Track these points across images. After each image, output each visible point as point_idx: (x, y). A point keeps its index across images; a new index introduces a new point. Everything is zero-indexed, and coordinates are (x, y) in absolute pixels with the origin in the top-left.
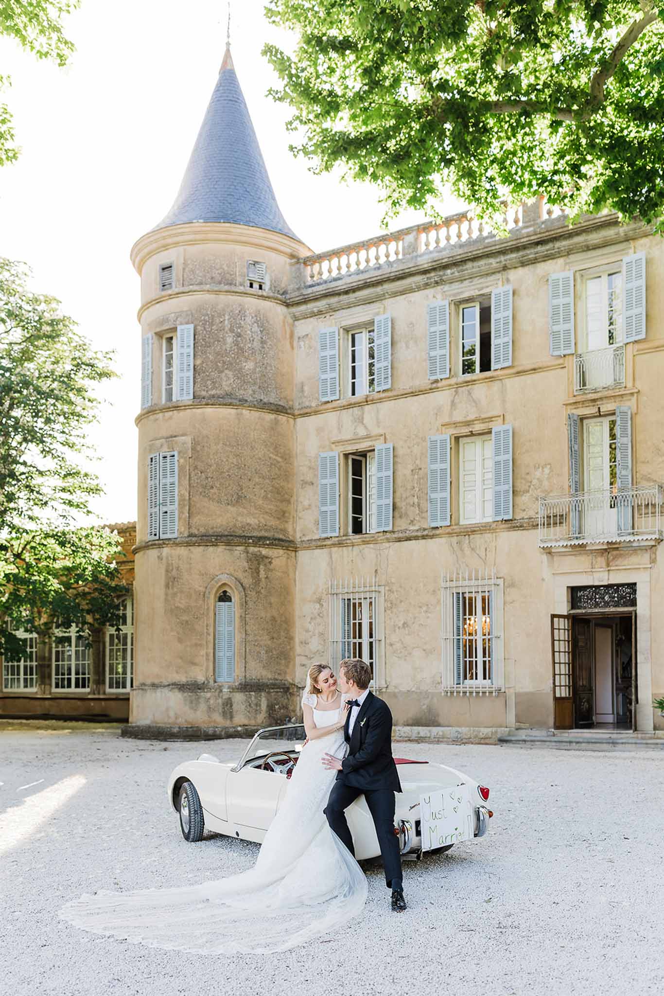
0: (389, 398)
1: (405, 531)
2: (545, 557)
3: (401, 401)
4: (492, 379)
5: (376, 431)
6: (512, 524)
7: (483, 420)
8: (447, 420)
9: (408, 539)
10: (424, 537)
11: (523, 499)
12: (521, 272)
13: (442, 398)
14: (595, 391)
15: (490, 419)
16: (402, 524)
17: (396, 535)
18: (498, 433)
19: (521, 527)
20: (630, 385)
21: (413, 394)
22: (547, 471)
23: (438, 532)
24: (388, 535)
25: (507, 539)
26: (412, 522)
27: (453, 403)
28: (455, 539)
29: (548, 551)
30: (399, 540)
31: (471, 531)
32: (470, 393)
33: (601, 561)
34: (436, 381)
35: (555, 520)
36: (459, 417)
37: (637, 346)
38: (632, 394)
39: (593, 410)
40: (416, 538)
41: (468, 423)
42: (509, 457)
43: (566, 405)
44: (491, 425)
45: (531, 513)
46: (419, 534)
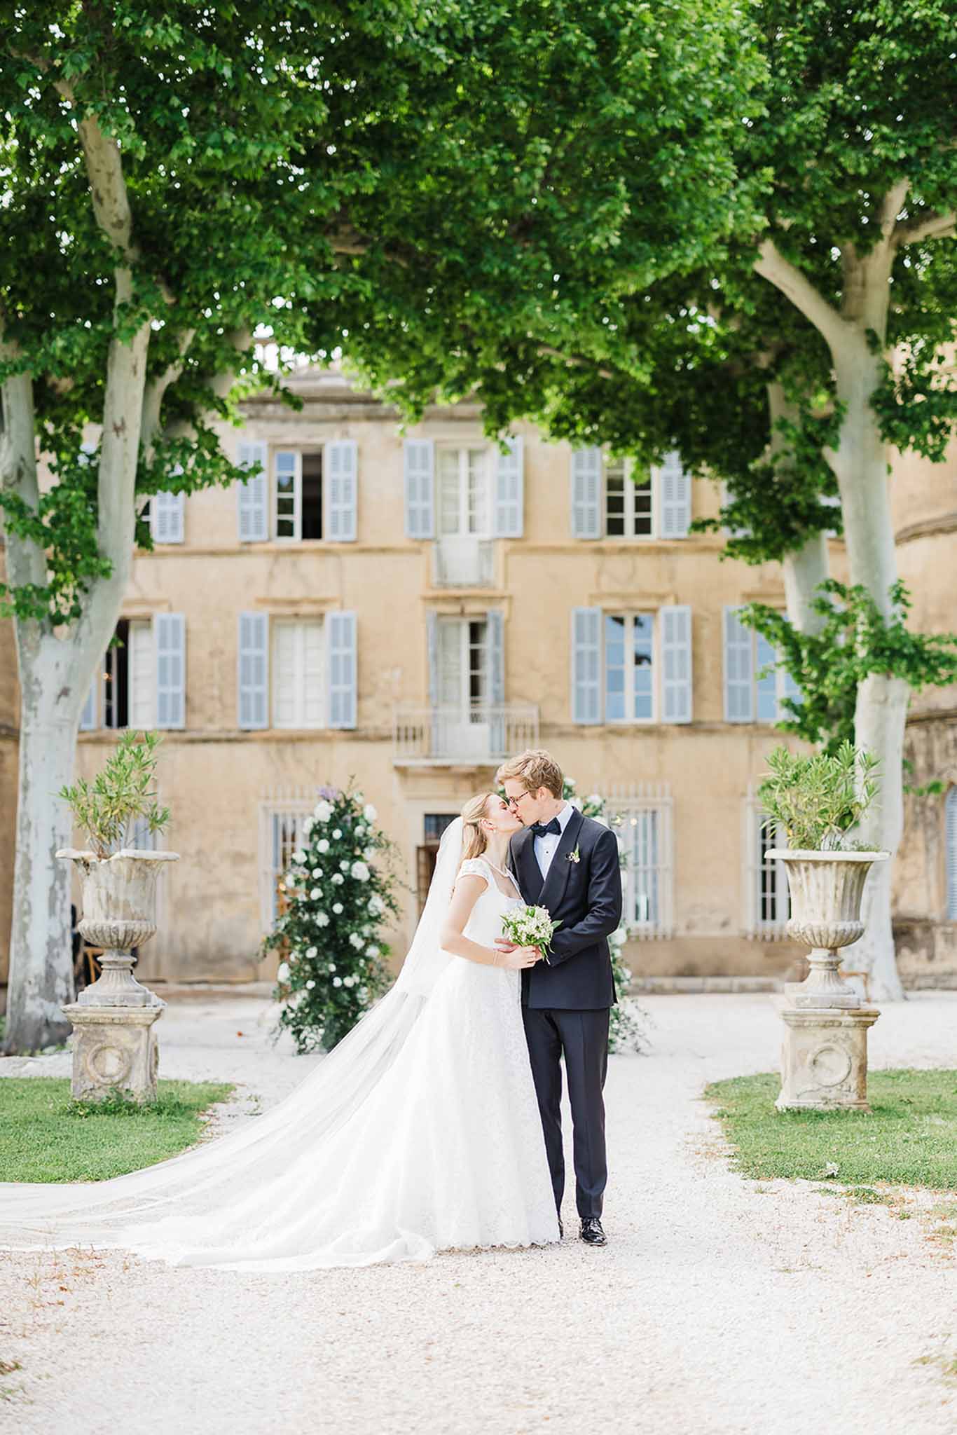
0: (176, 554)
1: (201, 730)
2: (395, 778)
3: (194, 561)
4: (325, 552)
5: (153, 594)
6: (353, 735)
7: (315, 602)
8: (261, 594)
9: (206, 741)
10: (229, 741)
11: (369, 704)
12: (365, 428)
13: (257, 565)
14: (459, 587)
15: (323, 602)
16: (197, 721)
17: (188, 735)
18: (335, 621)
19: (366, 739)
20: (500, 585)
21: (213, 553)
22: (397, 673)
23: (250, 735)
24: (176, 735)
25: (346, 752)
26: (211, 720)
27: (271, 575)
28: (273, 748)
29: (402, 771)
30: (192, 741)
31: (295, 740)
32: (294, 564)
33: (466, 785)
34: (249, 543)
35: (409, 734)
36: (279, 592)
37: (510, 545)
38: (503, 598)
39: (456, 609)
40: (218, 741)
41: (293, 603)
42: (352, 651)
43: (425, 599)
44: (324, 609)
45: (378, 722)
46: (223, 736)
